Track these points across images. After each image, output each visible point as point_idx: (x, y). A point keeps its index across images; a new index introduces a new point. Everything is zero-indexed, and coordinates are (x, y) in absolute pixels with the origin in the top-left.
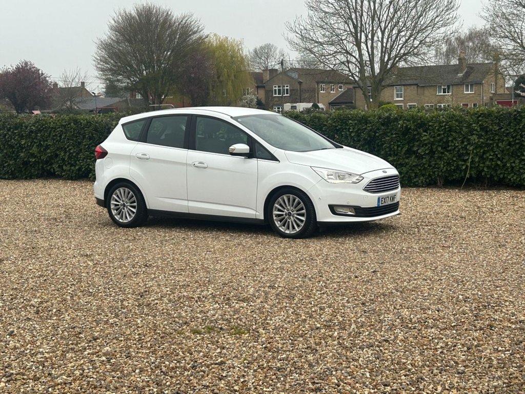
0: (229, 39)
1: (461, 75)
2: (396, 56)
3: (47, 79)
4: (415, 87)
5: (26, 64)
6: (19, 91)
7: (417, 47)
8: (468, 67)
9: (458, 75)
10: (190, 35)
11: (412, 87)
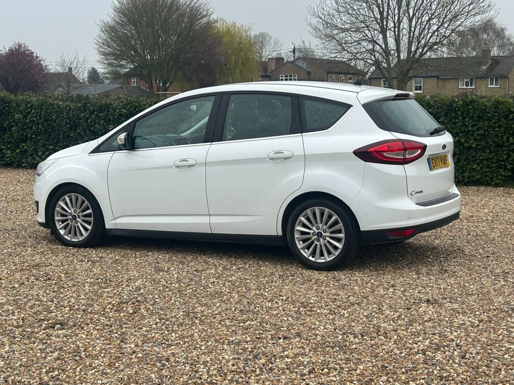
0: (237, 24)
1: (486, 67)
2: (425, 46)
3: (42, 62)
4: (436, 79)
5: (20, 46)
6: (12, 75)
7: (449, 36)
8: (492, 60)
9: (482, 67)
10: (199, 19)
11: (432, 80)
